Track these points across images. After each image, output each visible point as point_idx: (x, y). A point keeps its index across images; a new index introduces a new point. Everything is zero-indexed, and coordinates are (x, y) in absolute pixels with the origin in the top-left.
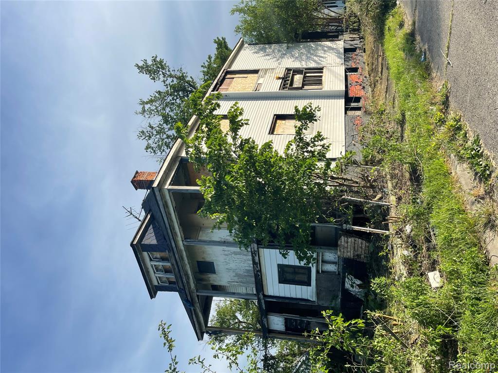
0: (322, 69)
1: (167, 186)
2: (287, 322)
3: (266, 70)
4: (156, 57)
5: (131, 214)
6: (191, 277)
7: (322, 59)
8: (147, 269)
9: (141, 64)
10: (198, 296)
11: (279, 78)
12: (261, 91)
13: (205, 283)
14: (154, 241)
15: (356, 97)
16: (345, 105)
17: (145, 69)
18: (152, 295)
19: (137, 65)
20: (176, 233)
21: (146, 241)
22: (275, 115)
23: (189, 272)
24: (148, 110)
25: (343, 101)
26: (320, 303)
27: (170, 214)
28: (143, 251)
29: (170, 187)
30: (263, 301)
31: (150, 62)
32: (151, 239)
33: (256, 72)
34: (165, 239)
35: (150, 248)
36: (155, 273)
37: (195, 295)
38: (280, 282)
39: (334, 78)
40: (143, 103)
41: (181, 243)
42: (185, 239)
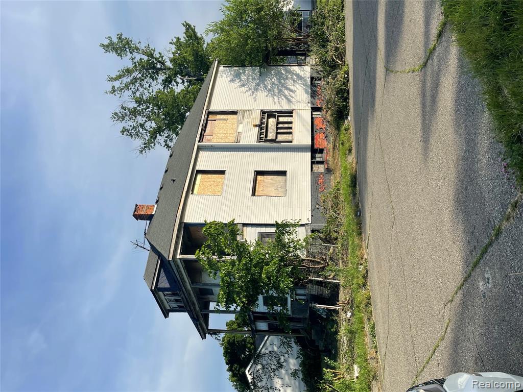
0: (291, 112)
1: (179, 256)
2: (269, 326)
3: (244, 112)
4: (122, 35)
5: (138, 245)
6: (196, 304)
7: (291, 93)
8: (162, 301)
9: (106, 42)
10: (202, 314)
11: (256, 126)
12: (241, 143)
13: (205, 300)
14: (167, 285)
15: (320, 149)
16: (312, 159)
17: (110, 47)
18: (166, 316)
19: (102, 45)
20: (185, 281)
21: (161, 285)
22: (255, 171)
23: (195, 302)
24: (118, 88)
25: (309, 154)
26: (294, 316)
27: (181, 271)
28: (159, 291)
29: (181, 256)
30: (252, 316)
31: (115, 40)
32: (164, 283)
33: (234, 113)
34: (176, 282)
35: (163, 290)
36: (168, 302)
37: (200, 314)
38: (264, 305)
39: (302, 127)
40: (111, 80)
41: (189, 287)
42: (192, 283)
